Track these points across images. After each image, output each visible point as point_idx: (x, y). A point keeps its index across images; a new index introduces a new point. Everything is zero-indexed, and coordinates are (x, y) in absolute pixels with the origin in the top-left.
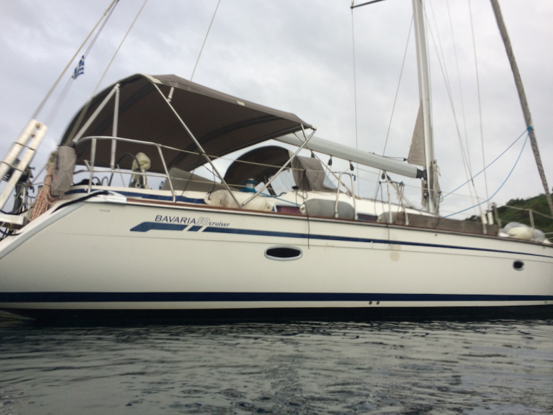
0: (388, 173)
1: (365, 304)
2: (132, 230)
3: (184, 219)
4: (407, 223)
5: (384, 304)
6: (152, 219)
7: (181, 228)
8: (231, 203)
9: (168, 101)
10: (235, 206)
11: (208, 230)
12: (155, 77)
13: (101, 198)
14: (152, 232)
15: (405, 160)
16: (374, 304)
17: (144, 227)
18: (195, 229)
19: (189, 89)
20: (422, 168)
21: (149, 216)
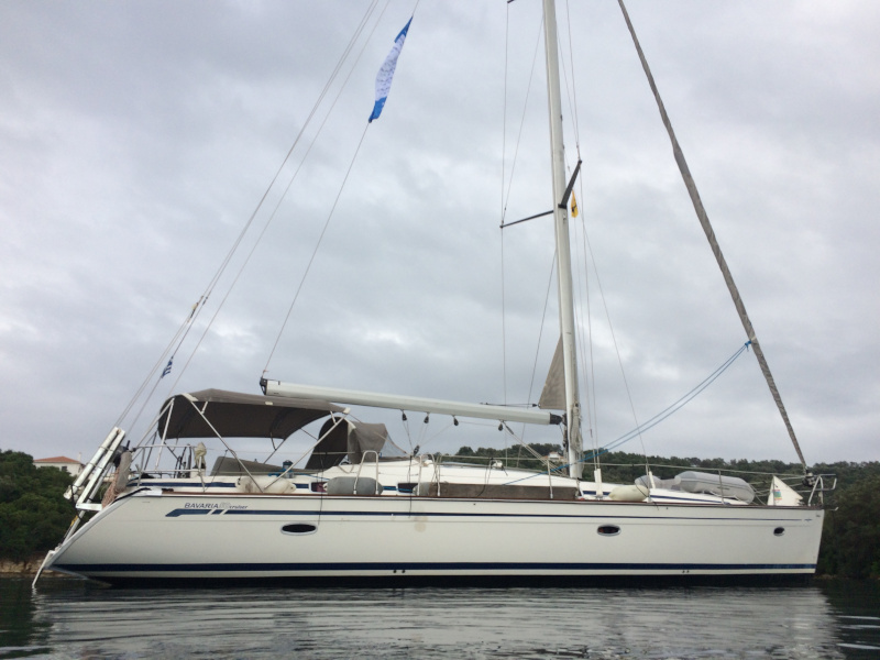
0: (509, 424)
1: (390, 573)
2: (168, 515)
3: (208, 505)
4: (439, 494)
5: (409, 572)
6: (182, 507)
7: (206, 512)
8: (254, 489)
9: (202, 413)
10: (258, 491)
11: (229, 512)
12: (193, 395)
13: (143, 493)
14: (182, 517)
15: (534, 405)
16: (399, 573)
17: (176, 513)
18: (218, 512)
19: (221, 401)
20: (560, 413)
21: (180, 504)
